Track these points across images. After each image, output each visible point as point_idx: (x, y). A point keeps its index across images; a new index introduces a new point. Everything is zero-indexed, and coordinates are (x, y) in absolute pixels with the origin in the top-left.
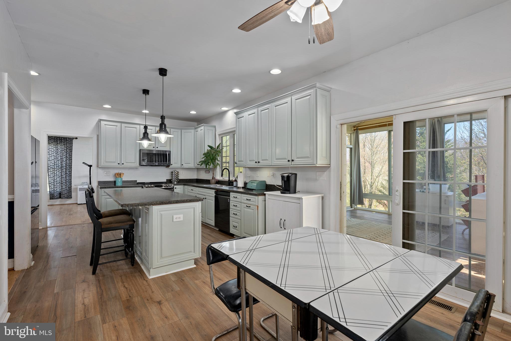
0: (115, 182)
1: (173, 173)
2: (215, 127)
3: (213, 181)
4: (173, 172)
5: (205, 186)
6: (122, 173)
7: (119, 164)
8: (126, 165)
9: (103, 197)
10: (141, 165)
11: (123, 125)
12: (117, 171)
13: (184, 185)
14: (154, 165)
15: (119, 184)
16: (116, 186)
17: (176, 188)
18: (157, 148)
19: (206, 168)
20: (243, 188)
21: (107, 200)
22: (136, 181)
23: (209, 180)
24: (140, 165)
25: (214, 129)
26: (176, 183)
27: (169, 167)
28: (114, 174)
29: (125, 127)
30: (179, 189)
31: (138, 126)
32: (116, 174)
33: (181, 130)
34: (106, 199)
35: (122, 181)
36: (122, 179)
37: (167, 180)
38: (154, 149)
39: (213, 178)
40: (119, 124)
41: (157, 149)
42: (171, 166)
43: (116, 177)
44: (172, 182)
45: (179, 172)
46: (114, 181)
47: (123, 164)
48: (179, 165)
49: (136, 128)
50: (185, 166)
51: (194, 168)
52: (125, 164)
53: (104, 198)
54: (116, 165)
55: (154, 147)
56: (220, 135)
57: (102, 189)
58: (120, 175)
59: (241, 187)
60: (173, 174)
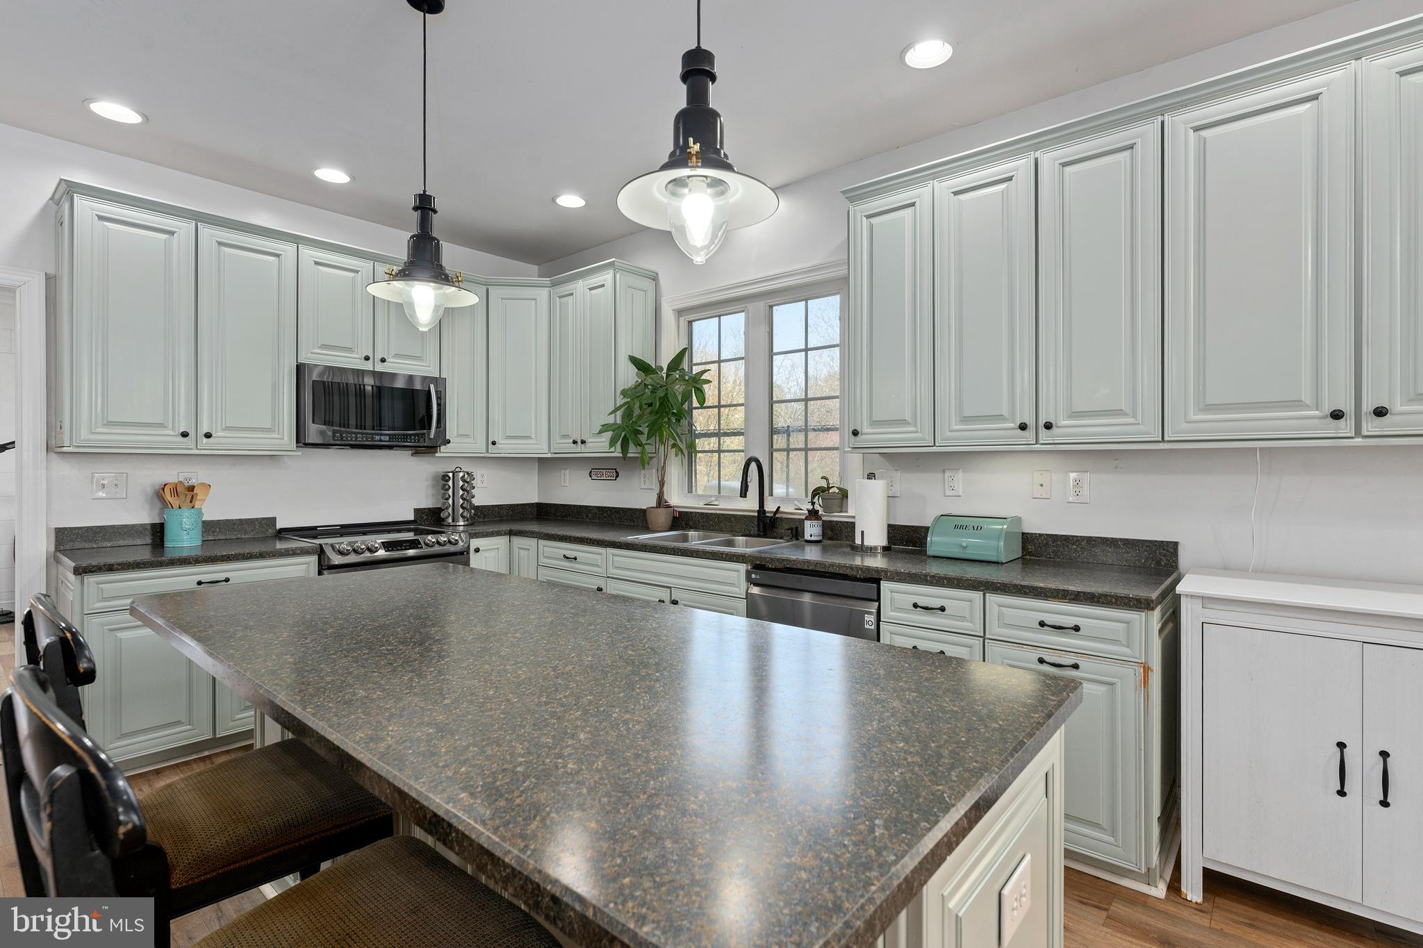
0: (158, 532)
1: (448, 481)
2: (655, 278)
3: (662, 517)
4: (451, 475)
5: (630, 538)
6: (203, 484)
7: (185, 435)
8: (222, 440)
9: (97, 620)
10: (307, 445)
11: (206, 231)
12: (171, 474)
13: (511, 533)
14: (372, 440)
15: (184, 537)
16: (169, 554)
17: (477, 550)
18: (383, 360)
19: (625, 457)
20: (885, 549)
21: (123, 635)
22: (274, 519)
23: (642, 513)
24: (297, 442)
25: (648, 285)
26: (462, 523)
27: (437, 455)
28: (150, 491)
29: (220, 244)
30: (493, 554)
31: (288, 249)
32: (167, 489)
33: (485, 287)
34: (111, 630)
35: (200, 524)
36: (200, 513)
37: (417, 511)
38: (368, 366)
39: (661, 502)
40: (184, 228)
41: (380, 368)
42: (444, 450)
43: (165, 504)
44: (443, 520)
45: (475, 476)
46: (153, 526)
47: (208, 436)
48: (479, 447)
49: (278, 256)
50: (506, 447)
51: (549, 455)
52: (219, 434)
53: (103, 625)
54: (167, 438)
55: (367, 358)
56: (680, 312)
57: (91, 580)
58: (190, 492)
59: (876, 548)
60: (450, 483)
